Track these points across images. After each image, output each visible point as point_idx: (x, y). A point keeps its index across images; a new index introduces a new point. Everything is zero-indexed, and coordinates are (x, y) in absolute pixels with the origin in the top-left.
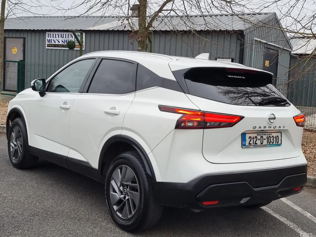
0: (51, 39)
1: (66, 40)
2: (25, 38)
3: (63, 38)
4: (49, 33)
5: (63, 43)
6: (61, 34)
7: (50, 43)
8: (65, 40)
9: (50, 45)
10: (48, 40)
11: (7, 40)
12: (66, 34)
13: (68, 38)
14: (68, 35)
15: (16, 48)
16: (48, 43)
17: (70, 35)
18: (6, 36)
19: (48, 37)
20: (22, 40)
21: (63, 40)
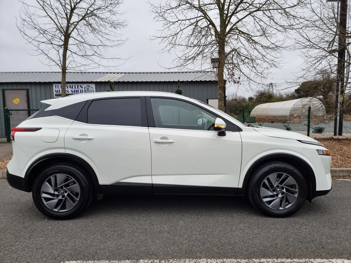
0: (59, 89)
1: (76, 90)
2: (28, 89)
3: (72, 88)
4: (57, 85)
5: (72, 92)
6: (70, 86)
7: (58, 93)
8: (74, 90)
9: (59, 95)
10: (55, 90)
11: (7, 92)
12: (75, 86)
13: (78, 88)
14: (78, 86)
15: (18, 99)
16: (56, 93)
17: (79, 86)
18: (4, 89)
19: (56, 88)
20: (25, 92)
21: (72, 90)
